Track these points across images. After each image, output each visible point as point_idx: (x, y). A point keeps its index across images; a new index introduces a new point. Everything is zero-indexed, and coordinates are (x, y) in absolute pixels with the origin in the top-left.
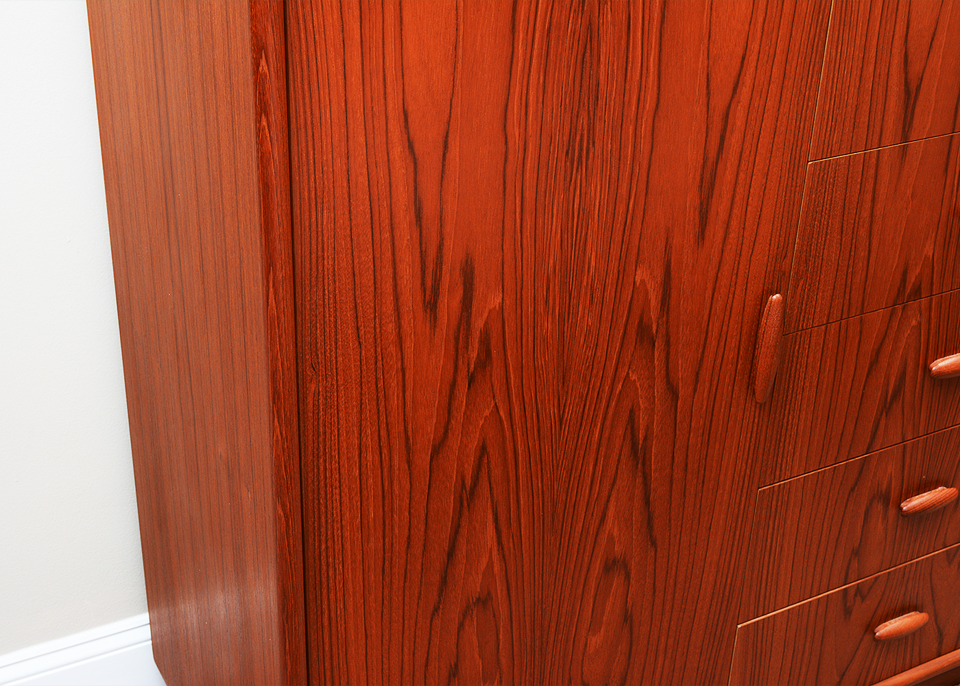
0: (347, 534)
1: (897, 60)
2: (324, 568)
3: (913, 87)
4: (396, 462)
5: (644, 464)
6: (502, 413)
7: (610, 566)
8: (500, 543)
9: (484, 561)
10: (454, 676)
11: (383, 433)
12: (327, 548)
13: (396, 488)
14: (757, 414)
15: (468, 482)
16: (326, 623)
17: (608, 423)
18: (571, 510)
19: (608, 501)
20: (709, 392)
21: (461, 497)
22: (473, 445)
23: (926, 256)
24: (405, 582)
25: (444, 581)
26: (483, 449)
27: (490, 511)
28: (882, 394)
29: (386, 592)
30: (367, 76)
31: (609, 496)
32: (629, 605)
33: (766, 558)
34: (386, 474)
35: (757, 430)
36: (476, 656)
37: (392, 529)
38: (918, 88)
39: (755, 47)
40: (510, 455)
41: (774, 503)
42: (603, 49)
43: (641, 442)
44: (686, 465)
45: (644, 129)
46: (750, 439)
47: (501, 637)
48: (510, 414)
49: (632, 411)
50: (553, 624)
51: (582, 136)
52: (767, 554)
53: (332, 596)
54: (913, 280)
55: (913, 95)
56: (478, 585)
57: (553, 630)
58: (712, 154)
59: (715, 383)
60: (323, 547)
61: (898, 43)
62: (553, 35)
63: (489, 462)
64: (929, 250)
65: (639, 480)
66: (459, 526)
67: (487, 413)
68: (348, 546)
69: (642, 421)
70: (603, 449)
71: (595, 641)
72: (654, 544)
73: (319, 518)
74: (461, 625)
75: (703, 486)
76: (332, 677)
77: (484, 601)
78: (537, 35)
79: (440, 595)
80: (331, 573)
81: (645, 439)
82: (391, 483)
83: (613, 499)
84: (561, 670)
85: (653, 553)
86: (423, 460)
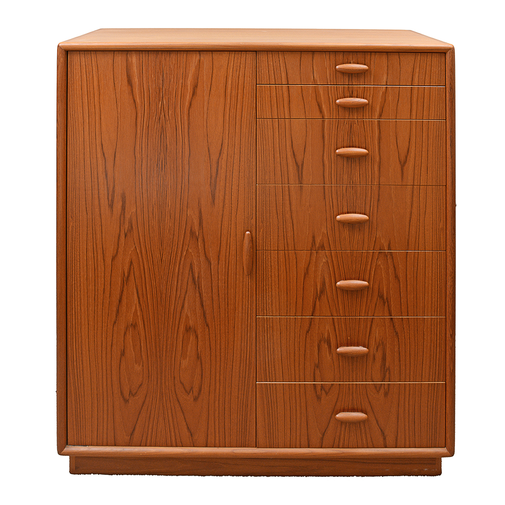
1: (290, 154)
2: (74, 291)
3: (300, 164)
4: (99, 257)
5: (199, 288)
6: (138, 251)
7: (188, 329)
8: (139, 303)
9: (134, 308)
10: (123, 355)
11: (95, 246)
12: (75, 283)
13: (99, 268)
14: (250, 281)
15: (126, 275)
16: (74, 313)
17: (181, 266)
18: (169, 299)
19: (184, 300)
20: (225, 265)
21: (123, 279)
22: (128, 260)
23: (323, 232)
24: (103, 307)
25: (118, 311)
26: (131, 263)
27: (135, 288)
28: (314, 289)
29: (96, 308)
30: (90, 132)
31: (185, 298)
32: (199, 350)
33: (266, 352)
34: (95, 261)
36: (132, 349)
37: (98, 284)
38: (302, 165)
39: (226, 141)
41: (266, 326)
42: (168, 135)
43: (197, 278)
44: (219, 294)
45: (186, 162)
47: (142, 345)
48: (141, 252)
49: (191, 264)
50: (164, 347)
51: (162, 160)
52: (266, 350)
53: (76, 303)
54: (319, 241)
55: (300, 167)
56: (132, 318)
57: (165, 350)
58: (214, 175)
59: (227, 262)
60: (73, 282)
61: (289, 147)
62: (150, 129)
63: (133, 269)
64: (324, 230)
65: (198, 295)
66: (123, 290)
67: (132, 249)
68: (82, 285)
69: (196, 270)
70: (180, 277)
71: (185, 363)
72: (208, 326)
74: (125, 334)
75: (228, 306)
77: (134, 326)
78: (144, 128)
79: (116, 317)
80: (76, 294)
81: (198, 277)
82: (98, 267)
84: (169, 371)
85: (208, 330)
86: (109, 260)
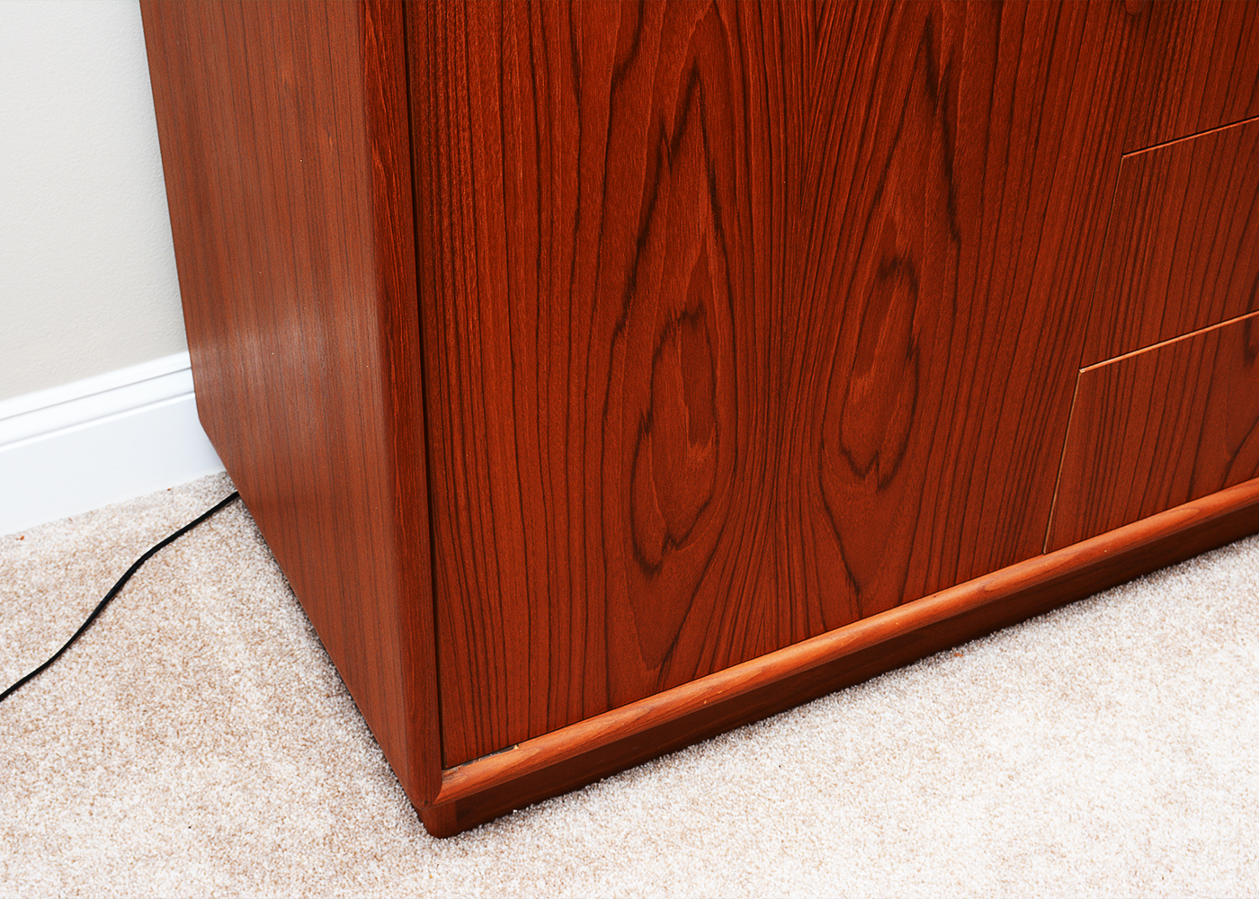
0: (483, 204)
2: (448, 255)
4: (558, 91)
5: (945, 109)
6: (724, 17)
7: (887, 270)
8: (718, 226)
9: (694, 253)
10: (647, 432)
11: (537, 42)
12: (451, 224)
13: (558, 133)
14: (1127, 32)
15: (671, 129)
16: (452, 343)
17: (891, 39)
18: (830, 178)
19: (887, 166)
21: (659, 151)
22: (679, 68)
24: (572, 282)
25: (632, 284)
26: (694, 75)
27: (703, 176)
29: (543, 298)
31: (890, 158)
32: (916, 330)
33: (1129, 267)
34: (541, 109)
35: (1125, 60)
36: (681, 401)
37: (552, 199)
40: (736, 86)
41: (1146, 179)
43: (942, 73)
44: (1012, 113)
46: (1114, 73)
47: (718, 373)
48: (738, 19)
49: (929, 22)
50: (799, 356)
52: (1131, 261)
53: (460, 300)
56: (685, 292)
57: (798, 365)
60: (446, 222)
63: (702, 97)
65: (937, 135)
66: (655, 197)
67: (700, 15)
68: (484, 223)
69: (944, 40)
70: (882, 82)
71: (862, 385)
72: (956, 237)
73: (439, 177)
74: (658, 353)
75: (1036, 148)
76: (463, 426)
77: (693, 316)
79: (626, 305)
80: (458, 264)
81: (949, 67)
82: (550, 125)
83: (895, 163)
84: (808, 428)
85: (954, 252)
86: (599, 89)
